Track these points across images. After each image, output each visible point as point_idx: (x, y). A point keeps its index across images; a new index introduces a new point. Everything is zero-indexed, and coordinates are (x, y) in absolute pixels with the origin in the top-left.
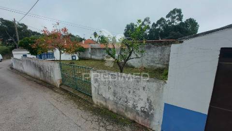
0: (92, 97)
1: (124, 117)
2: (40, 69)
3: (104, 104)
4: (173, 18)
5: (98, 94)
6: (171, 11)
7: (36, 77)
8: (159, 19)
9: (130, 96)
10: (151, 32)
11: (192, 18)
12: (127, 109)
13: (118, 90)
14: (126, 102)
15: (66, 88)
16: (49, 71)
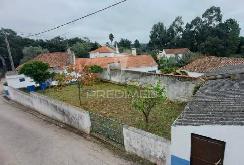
0: (124, 145)
1: (149, 161)
2: (63, 113)
3: (134, 152)
4: (211, 18)
5: (130, 145)
6: (208, 9)
7: (55, 118)
8: (194, 19)
9: (152, 149)
10: (184, 35)
11: (232, 18)
12: (150, 157)
13: (144, 144)
14: (150, 152)
15: (97, 136)
16: (77, 118)
